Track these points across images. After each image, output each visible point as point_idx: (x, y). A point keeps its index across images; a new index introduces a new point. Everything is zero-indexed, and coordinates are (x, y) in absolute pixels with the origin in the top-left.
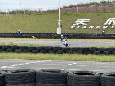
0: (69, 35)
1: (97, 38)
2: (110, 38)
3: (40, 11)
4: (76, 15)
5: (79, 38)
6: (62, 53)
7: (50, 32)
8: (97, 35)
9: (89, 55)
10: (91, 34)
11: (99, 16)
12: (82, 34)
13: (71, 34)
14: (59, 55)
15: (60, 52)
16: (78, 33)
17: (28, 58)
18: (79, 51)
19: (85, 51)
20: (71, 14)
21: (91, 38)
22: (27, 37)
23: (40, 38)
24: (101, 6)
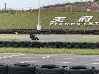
0: (47, 31)
1: (71, 34)
2: (82, 33)
3: (23, 10)
4: (54, 14)
5: (55, 34)
6: (39, 47)
7: (31, 29)
8: (71, 31)
9: (62, 48)
10: (66, 30)
11: (73, 15)
12: (59, 30)
13: (49, 30)
14: (36, 48)
15: (37, 46)
16: (55, 29)
17: (9, 52)
18: (54, 45)
19: (59, 45)
20: (49, 13)
21: (66, 34)
22: (10, 33)
23: (22, 34)
24: (75, 6)
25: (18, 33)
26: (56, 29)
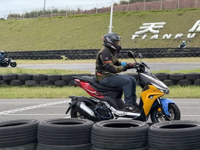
0: (126, 52)
1: (175, 56)
2: (197, 55)
3: (79, 10)
4: (141, 16)
7: (93, 48)
8: (176, 51)
10: (165, 49)
11: (181, 16)
12: (149, 50)
13: (130, 49)
20: (133, 14)
21: (163, 56)
22: (52, 58)
23: (74, 59)
25: (67, 58)
26: (145, 47)
